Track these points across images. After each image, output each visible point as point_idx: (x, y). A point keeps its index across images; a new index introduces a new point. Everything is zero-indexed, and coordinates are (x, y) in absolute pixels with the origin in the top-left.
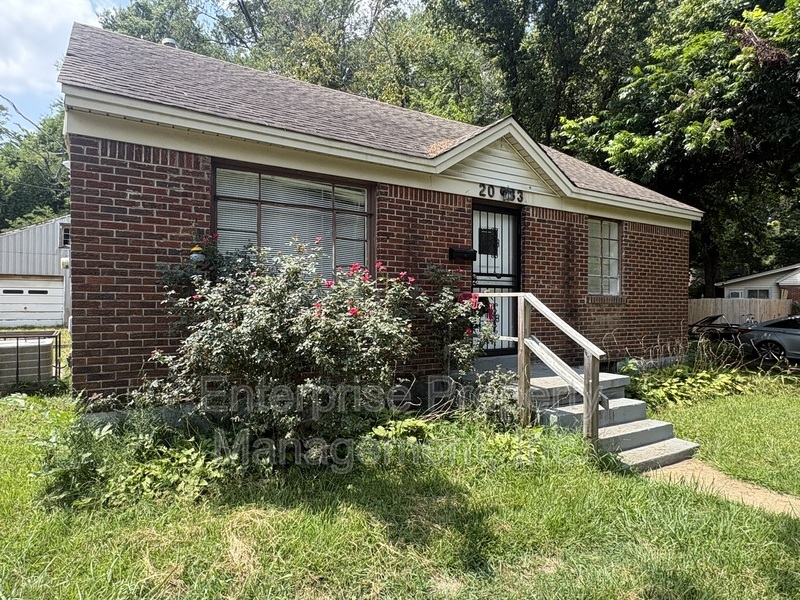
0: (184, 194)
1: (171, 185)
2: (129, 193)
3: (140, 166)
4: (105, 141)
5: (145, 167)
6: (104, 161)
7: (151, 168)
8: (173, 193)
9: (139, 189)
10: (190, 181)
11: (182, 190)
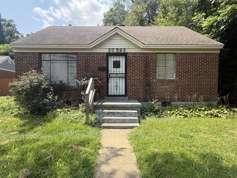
0: (33, 61)
1: (31, 59)
2: (24, 61)
3: (25, 56)
4: (20, 52)
5: (26, 56)
6: (20, 56)
7: (27, 56)
8: (31, 61)
9: (25, 61)
10: (34, 58)
11: (33, 60)
